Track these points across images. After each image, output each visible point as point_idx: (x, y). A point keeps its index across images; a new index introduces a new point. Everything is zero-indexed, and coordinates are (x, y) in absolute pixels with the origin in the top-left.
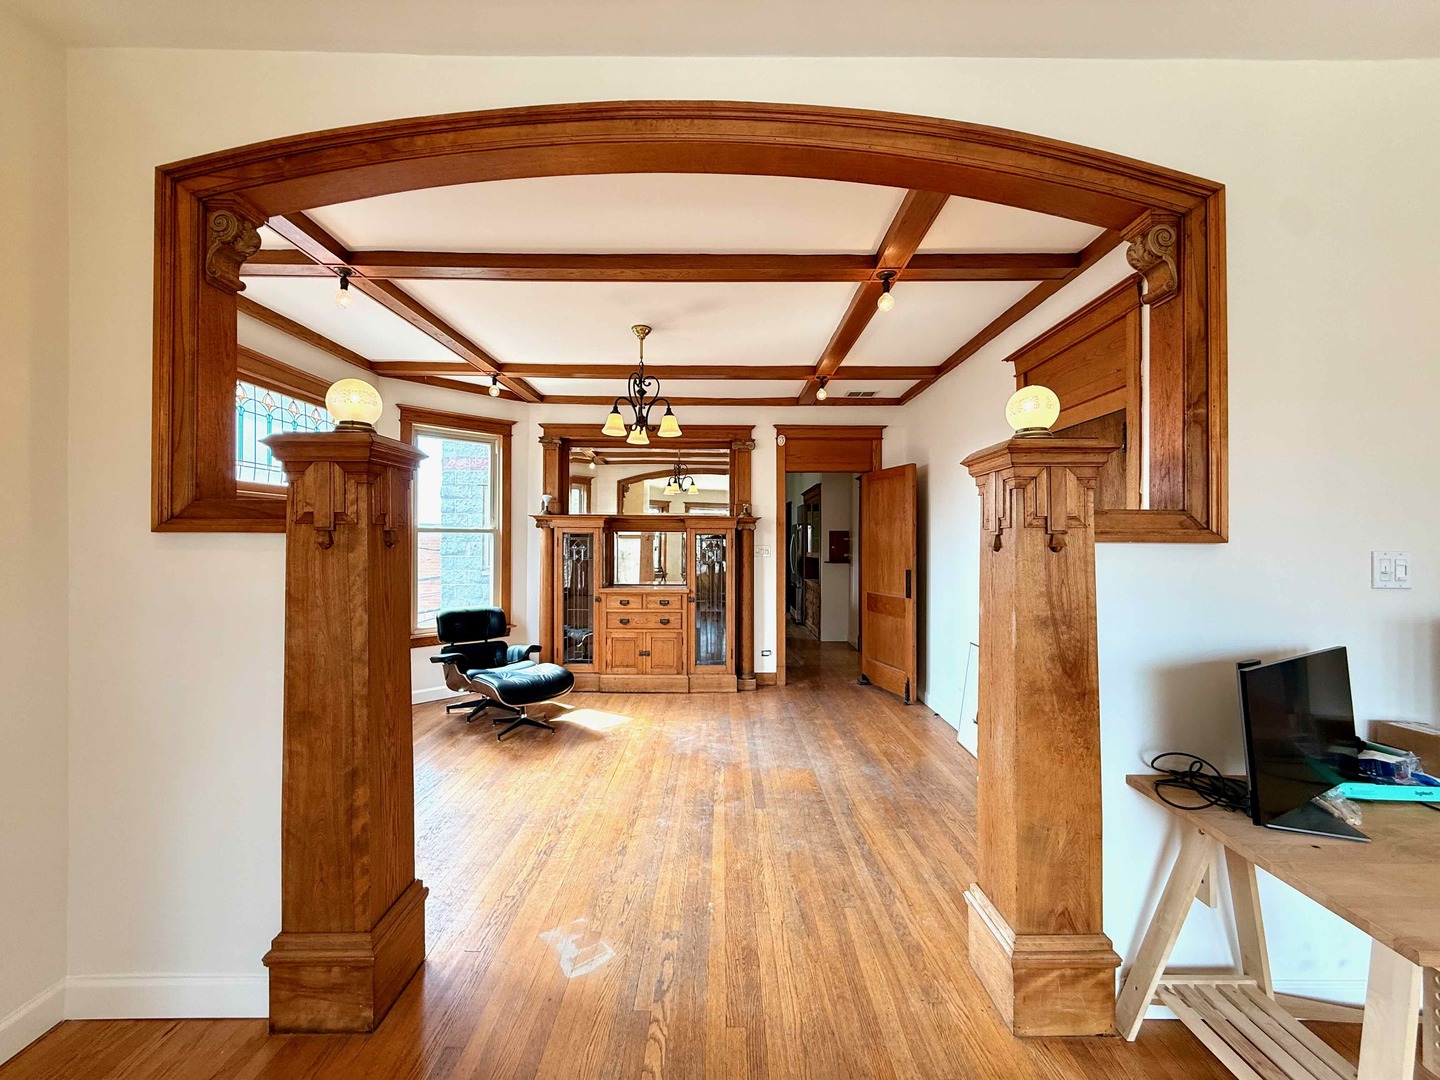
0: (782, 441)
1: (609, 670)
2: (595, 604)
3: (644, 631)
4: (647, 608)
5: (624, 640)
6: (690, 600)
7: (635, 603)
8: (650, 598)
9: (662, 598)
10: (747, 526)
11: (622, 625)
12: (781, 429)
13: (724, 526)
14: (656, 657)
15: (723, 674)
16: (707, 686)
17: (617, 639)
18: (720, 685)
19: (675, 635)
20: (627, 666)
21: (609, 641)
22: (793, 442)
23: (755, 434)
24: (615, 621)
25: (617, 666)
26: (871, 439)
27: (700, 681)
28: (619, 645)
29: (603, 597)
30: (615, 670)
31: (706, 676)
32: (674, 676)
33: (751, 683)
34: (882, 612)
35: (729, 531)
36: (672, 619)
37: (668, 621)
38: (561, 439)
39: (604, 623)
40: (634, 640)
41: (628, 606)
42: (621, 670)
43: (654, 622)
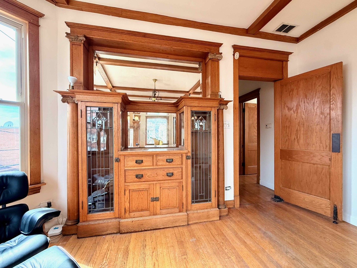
0: (237, 55)
1: (127, 215)
2: (115, 164)
3: (155, 182)
4: (157, 165)
5: (139, 190)
6: (188, 158)
7: (147, 162)
8: (159, 158)
9: (168, 157)
10: (222, 107)
11: (138, 180)
12: (236, 48)
13: (211, 105)
14: (164, 200)
15: (210, 208)
16: (199, 218)
17: (134, 191)
18: (208, 217)
19: (177, 184)
20: (142, 210)
21: (127, 192)
22: (242, 58)
23: (221, 50)
24: (131, 177)
25: (133, 211)
26: (282, 61)
27: (195, 215)
28: (134, 195)
29: (122, 158)
30: (132, 214)
31: (198, 211)
32: (177, 214)
33: (225, 211)
34: (298, 161)
35: (213, 109)
36: (175, 172)
37: (173, 174)
38: (85, 37)
39: (122, 179)
40: (147, 190)
41: (142, 164)
42: (137, 214)
43: (161, 174)
